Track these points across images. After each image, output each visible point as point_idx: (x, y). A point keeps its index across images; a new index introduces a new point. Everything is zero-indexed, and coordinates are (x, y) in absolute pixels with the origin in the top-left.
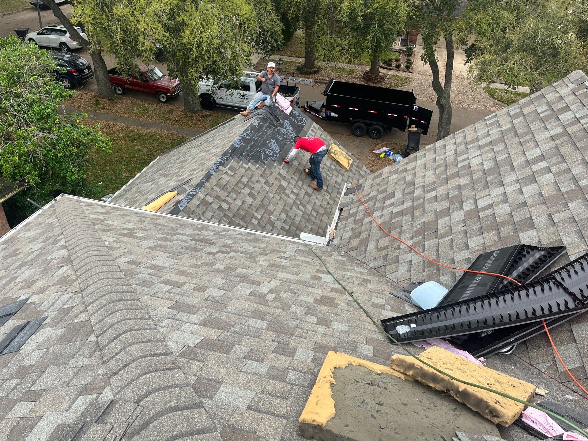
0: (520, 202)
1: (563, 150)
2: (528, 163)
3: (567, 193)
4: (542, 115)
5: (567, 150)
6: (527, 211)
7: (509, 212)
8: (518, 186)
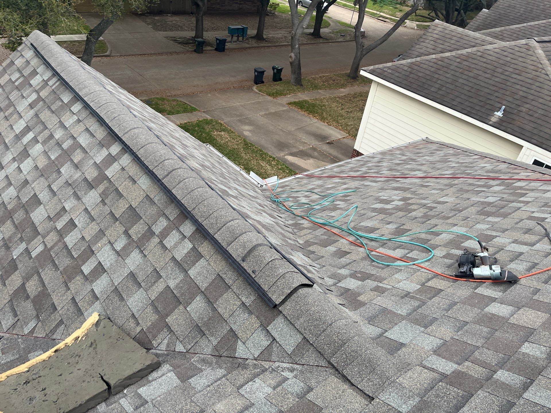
0: (23, 181)
1: (42, 116)
2: (18, 137)
3: (56, 159)
4: (16, 84)
5: (45, 115)
6: (30, 188)
7: (16, 194)
8: (16, 165)
